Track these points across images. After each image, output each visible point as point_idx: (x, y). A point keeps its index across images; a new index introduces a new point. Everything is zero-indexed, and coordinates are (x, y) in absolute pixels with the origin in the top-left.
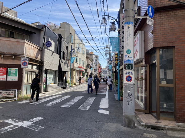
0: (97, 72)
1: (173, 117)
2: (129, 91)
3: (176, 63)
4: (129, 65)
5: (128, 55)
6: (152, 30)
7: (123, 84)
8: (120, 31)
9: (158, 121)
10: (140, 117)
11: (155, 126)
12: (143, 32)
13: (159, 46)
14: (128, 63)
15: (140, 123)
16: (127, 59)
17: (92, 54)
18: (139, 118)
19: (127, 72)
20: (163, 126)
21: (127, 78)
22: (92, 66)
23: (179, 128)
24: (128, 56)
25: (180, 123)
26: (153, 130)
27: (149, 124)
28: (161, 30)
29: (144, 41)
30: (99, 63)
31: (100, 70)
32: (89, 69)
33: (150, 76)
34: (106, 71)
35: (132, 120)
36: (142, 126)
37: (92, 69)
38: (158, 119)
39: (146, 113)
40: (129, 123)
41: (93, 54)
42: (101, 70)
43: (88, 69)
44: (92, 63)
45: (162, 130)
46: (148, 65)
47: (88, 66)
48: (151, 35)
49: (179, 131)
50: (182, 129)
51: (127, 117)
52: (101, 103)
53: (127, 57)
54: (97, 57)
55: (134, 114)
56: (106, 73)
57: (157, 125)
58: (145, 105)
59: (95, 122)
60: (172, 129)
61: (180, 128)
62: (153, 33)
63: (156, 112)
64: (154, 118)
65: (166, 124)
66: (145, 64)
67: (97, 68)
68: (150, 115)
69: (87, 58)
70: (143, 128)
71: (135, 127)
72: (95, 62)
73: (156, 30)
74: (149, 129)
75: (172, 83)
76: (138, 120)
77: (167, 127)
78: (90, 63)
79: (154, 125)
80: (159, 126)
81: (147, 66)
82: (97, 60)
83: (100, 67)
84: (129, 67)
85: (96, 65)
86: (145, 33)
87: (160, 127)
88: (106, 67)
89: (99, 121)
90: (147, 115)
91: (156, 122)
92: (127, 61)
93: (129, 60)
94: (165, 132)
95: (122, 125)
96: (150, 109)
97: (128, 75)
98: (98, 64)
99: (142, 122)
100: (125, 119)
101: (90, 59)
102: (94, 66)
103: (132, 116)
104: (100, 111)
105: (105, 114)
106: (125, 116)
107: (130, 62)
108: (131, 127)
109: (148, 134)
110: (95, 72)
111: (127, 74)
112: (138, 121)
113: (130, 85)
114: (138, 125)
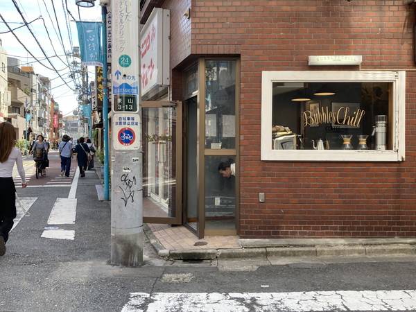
0: (46, 126)
1: (234, 227)
2: (127, 171)
3: (242, 96)
4: (127, 98)
5: (124, 71)
6: (188, 8)
7: (112, 152)
8: (106, 4)
9: (200, 241)
10: (158, 236)
11: (191, 254)
12: (167, 12)
13: (204, 52)
14: (124, 93)
15: (157, 251)
16: (121, 81)
17: (29, 73)
18: (156, 238)
19: (120, 119)
20: (210, 251)
21: (121, 134)
22: (31, 109)
23: (245, 251)
24: (122, 74)
25: (248, 240)
26: (186, 265)
27: (179, 251)
28: (211, 9)
29: (170, 38)
30: (53, 101)
31: (56, 122)
32: (19, 117)
33: (185, 131)
34: (76, 124)
35: (136, 246)
36: (163, 257)
37: (29, 116)
38: (201, 237)
39: (173, 226)
40: (128, 255)
41: (33, 73)
42: (60, 121)
43: (15, 117)
44: (29, 99)
45: (209, 261)
46: (180, 103)
47: (15, 107)
48: (186, 21)
49: (245, 257)
50: (252, 253)
51: (121, 240)
52: (53, 212)
53: (121, 77)
54: (45, 81)
55: (139, 230)
56: (76, 130)
57: (198, 251)
58: (172, 205)
59: (30, 264)
60: (230, 256)
61: (248, 250)
62: (191, 15)
63: (197, 220)
64: (191, 234)
65: (218, 245)
66: (171, 100)
67: (47, 115)
68: (183, 229)
69: (12, 82)
70: (165, 261)
71: (142, 263)
72: (40, 96)
73: (197, 9)
74: (179, 264)
75: (232, 147)
76: (152, 245)
77: (220, 252)
78: (23, 100)
79: (190, 252)
80: (201, 251)
81: (176, 105)
82: (45, 92)
83: (56, 112)
84: (127, 103)
85: (44, 106)
86: (171, 16)
87: (203, 254)
88: (75, 113)
89: (42, 262)
90: (175, 229)
91: (196, 244)
92: (121, 87)
93: (127, 86)
94: (214, 263)
95: (109, 263)
96: (184, 215)
97: (123, 126)
98: (49, 103)
99: (163, 248)
100: (116, 247)
101: (23, 87)
102: (38, 108)
103: (135, 235)
104: (48, 234)
105: (64, 238)
106: (115, 238)
107: (128, 90)
108: (132, 266)
109: (172, 275)
110: (40, 126)
111: (120, 123)
112: (154, 248)
113: (130, 154)
114: (150, 257)
